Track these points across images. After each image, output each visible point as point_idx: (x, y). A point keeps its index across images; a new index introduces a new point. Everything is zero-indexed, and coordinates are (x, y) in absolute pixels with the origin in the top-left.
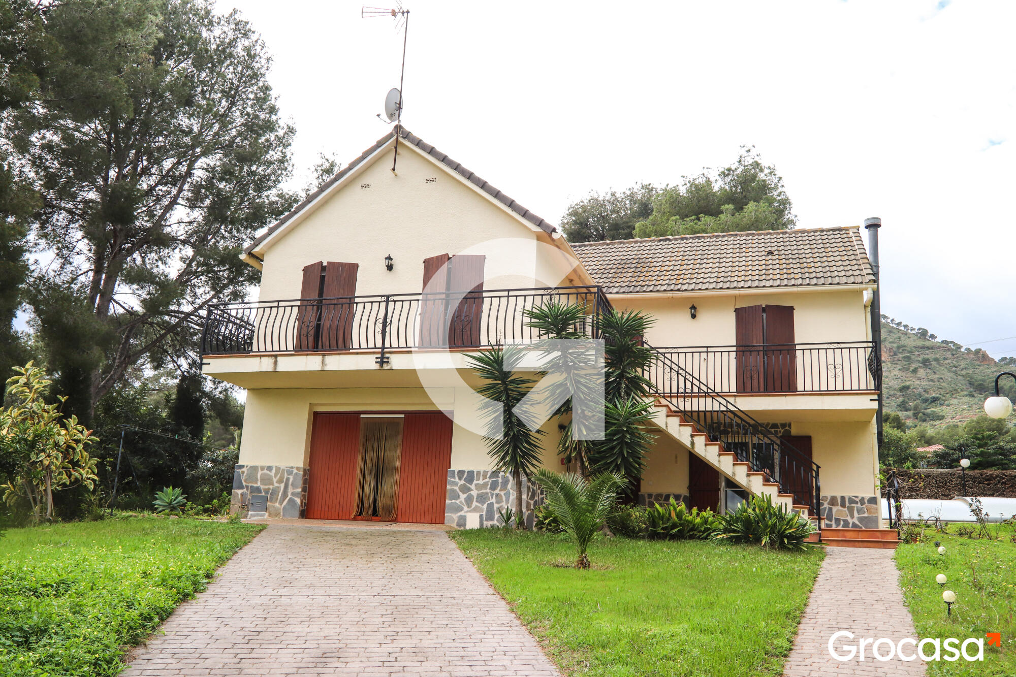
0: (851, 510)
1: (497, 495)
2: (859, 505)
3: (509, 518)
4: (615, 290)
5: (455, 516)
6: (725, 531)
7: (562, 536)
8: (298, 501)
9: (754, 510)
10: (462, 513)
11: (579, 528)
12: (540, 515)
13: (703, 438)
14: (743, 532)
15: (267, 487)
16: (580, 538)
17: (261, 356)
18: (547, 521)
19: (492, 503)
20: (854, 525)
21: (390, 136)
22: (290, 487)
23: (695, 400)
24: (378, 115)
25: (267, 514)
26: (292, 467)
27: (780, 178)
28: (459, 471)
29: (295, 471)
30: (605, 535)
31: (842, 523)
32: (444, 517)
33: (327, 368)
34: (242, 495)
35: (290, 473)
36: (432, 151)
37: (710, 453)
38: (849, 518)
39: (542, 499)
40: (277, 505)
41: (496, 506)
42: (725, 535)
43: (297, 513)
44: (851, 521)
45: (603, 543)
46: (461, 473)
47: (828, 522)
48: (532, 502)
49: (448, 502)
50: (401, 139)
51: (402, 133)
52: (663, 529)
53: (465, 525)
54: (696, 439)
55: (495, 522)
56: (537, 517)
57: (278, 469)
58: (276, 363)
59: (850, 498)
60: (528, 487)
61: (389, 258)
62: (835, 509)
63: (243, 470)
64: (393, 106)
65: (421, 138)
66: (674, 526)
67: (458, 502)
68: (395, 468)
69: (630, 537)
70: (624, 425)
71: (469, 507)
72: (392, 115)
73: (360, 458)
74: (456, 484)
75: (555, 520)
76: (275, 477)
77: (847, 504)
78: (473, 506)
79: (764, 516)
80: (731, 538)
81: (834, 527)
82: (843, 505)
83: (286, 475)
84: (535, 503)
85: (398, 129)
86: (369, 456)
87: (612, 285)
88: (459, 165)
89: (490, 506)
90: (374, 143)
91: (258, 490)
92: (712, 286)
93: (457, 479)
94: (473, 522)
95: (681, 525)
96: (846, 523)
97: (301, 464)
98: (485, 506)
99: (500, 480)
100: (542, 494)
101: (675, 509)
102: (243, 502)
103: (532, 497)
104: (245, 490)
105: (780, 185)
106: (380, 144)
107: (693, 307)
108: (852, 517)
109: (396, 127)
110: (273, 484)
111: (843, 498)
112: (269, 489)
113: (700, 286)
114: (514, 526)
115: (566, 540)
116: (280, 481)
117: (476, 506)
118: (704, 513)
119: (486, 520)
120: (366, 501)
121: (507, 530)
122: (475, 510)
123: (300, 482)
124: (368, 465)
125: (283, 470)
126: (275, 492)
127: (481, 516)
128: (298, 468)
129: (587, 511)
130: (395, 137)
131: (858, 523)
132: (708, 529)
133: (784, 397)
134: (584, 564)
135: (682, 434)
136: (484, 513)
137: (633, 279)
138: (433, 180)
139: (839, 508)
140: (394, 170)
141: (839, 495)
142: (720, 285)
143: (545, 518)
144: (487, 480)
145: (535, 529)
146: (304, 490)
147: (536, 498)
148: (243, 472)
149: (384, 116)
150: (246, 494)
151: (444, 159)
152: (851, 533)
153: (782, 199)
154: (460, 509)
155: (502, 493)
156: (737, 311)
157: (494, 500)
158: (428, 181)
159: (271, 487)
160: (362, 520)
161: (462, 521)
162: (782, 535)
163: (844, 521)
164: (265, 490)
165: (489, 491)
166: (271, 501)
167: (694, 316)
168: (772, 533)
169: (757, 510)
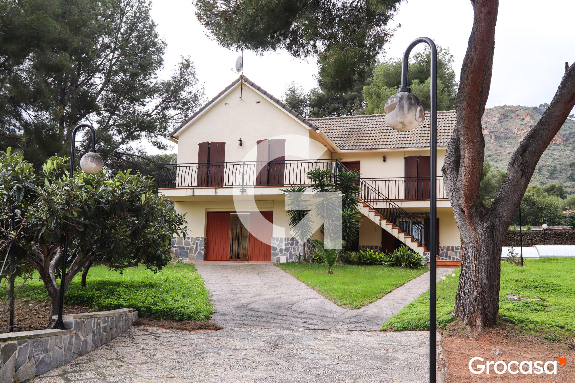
0: (456, 252)
1: (294, 248)
2: (460, 250)
3: (300, 258)
4: (347, 148)
5: (275, 258)
6: (389, 261)
7: (322, 264)
8: (203, 252)
9: (400, 253)
10: (278, 256)
11: (328, 260)
12: (313, 256)
13: (385, 221)
14: (395, 262)
15: (187, 247)
16: (329, 263)
17: (186, 189)
18: (316, 259)
19: (291, 252)
20: (457, 259)
21: (238, 80)
22: (198, 246)
23: (382, 203)
24: (232, 69)
25: (188, 259)
26: (199, 238)
27: (452, 56)
28: (277, 238)
29: (200, 239)
30: (340, 264)
31: (452, 258)
32: (270, 258)
33: (218, 194)
34: (176, 250)
35: (198, 240)
36: (259, 89)
37: (388, 228)
38: (455, 257)
39: (313, 249)
40: (193, 255)
41: (293, 253)
42: (388, 263)
43: (203, 258)
44: (456, 258)
45: (339, 266)
46: (277, 239)
47: (446, 258)
48: (309, 251)
49: (272, 251)
50: (243, 82)
51: (244, 79)
52: (364, 261)
53: (280, 261)
54: (382, 222)
55: (293, 260)
56: (311, 257)
57: (192, 238)
58: (193, 192)
59: (456, 247)
60: (307, 244)
61: (240, 140)
62: (449, 252)
63: (175, 239)
64: (239, 65)
65: (253, 82)
66: (368, 259)
67: (276, 251)
68: (247, 237)
69: (350, 264)
70: (347, 220)
71: (281, 253)
72: (239, 70)
73: (230, 233)
74: (275, 244)
75: (319, 258)
76: (191, 242)
77: (454, 250)
78: (283, 253)
79: (404, 255)
80: (391, 264)
81: (448, 260)
82: (453, 250)
83: (196, 241)
84: (310, 251)
85: (242, 77)
86: (234, 231)
87: (345, 145)
88: (272, 96)
89: (291, 253)
90: (230, 83)
91: (183, 248)
92: (393, 146)
93: (275, 241)
94: (283, 260)
95: (371, 259)
96: (454, 258)
97: (203, 236)
98: (288, 253)
99: (295, 241)
100: (313, 247)
101: (369, 253)
102: (176, 253)
103: (309, 249)
104: (177, 248)
105: (451, 60)
106: (233, 84)
107: (384, 157)
108: (457, 256)
109: (241, 76)
110: (190, 245)
111: (453, 247)
112: (189, 248)
113: (387, 146)
114: (302, 261)
115: (324, 266)
116: (194, 244)
117: (284, 253)
118: (380, 254)
119: (289, 259)
120: (234, 252)
121: (299, 263)
122: (284, 255)
123: (203, 244)
124: (234, 236)
125: (195, 239)
126: (191, 249)
127: (287, 257)
128: (202, 238)
129: (332, 254)
130: (241, 81)
131: (459, 258)
132: (382, 261)
133: (423, 202)
134: (330, 273)
135: (376, 219)
136: (288, 256)
137: (356, 141)
138: (260, 102)
139: (451, 252)
140: (241, 97)
141: (451, 245)
142: (397, 146)
143: (315, 257)
144: (289, 241)
145: (311, 262)
146: (205, 248)
147: (311, 249)
148: (176, 240)
149: (235, 69)
150: (178, 250)
151: (265, 93)
152: (448, 262)
153: (450, 72)
154: (277, 254)
155: (296, 247)
156: (405, 158)
157: (292, 250)
158: (257, 103)
159: (189, 247)
160: (233, 260)
161: (278, 260)
162: (410, 262)
163: (453, 257)
164: (186, 248)
165: (290, 246)
166: (190, 253)
167: (384, 161)
168: (406, 262)
169: (401, 253)
